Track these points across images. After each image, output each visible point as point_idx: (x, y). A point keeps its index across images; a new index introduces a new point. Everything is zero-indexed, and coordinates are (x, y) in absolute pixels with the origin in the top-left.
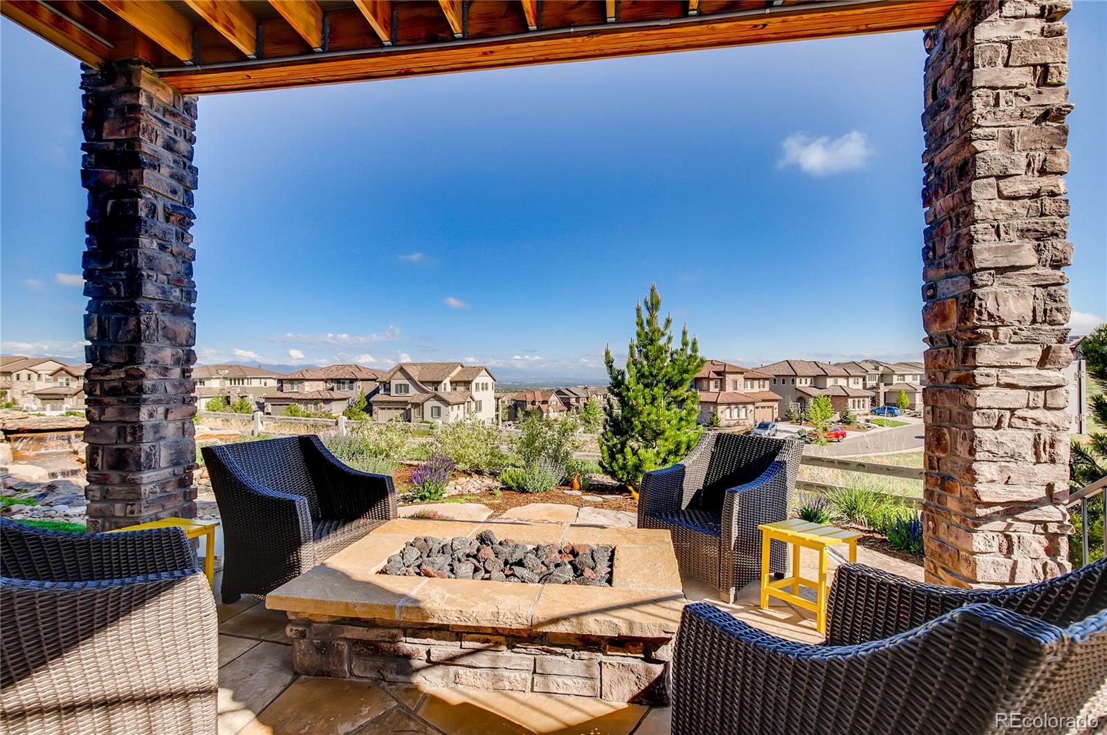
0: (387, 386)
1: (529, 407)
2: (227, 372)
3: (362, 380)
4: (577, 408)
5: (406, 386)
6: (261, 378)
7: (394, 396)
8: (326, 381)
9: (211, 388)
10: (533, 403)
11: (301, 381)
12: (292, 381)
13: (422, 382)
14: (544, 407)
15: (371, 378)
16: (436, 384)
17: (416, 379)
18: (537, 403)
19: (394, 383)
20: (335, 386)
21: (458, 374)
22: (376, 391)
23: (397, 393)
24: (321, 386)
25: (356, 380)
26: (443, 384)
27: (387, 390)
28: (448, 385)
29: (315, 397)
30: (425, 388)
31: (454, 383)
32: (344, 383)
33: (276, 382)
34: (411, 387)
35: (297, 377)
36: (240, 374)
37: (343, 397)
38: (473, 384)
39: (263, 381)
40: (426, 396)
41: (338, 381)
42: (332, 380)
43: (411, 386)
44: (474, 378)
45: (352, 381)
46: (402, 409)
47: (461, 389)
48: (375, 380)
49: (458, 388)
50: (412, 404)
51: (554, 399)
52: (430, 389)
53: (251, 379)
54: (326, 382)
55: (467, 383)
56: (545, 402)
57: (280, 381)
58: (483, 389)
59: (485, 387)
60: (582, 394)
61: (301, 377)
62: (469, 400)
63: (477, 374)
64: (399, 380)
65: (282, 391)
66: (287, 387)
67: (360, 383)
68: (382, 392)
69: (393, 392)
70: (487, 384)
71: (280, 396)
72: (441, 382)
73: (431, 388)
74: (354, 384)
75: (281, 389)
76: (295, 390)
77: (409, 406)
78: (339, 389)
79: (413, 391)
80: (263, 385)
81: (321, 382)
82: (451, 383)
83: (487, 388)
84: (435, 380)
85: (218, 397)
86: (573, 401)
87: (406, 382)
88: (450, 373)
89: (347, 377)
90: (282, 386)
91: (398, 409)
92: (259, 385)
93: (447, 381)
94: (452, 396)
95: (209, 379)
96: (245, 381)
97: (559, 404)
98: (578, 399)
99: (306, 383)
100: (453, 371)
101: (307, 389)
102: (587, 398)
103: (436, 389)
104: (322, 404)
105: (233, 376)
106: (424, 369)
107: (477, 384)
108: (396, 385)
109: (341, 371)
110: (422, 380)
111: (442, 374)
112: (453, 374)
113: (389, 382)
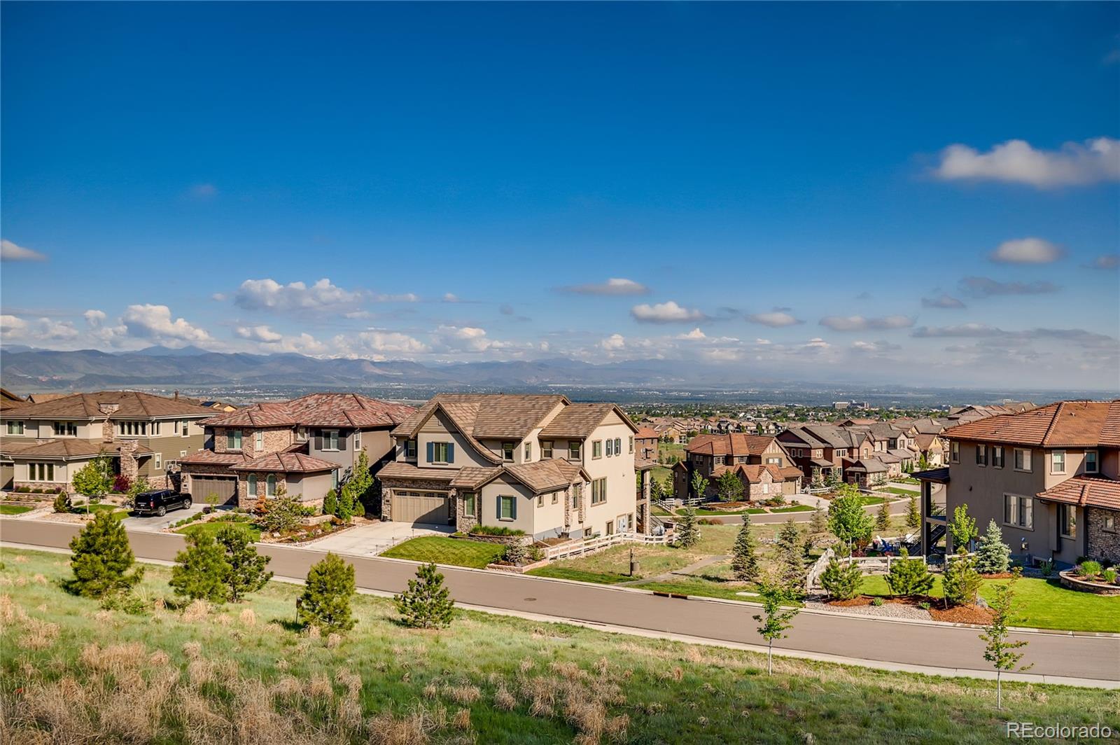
0: (410, 445)
1: (719, 469)
2: (116, 408)
3: (365, 429)
4: (826, 471)
5: (449, 447)
6: (176, 421)
7: (425, 468)
8: (295, 428)
9: (87, 441)
10: (728, 460)
11: (247, 430)
12: (230, 431)
13: (480, 440)
14: (751, 470)
15: (380, 423)
16: (509, 444)
17: (469, 432)
18: (736, 461)
19: (424, 440)
20: (312, 440)
21: (556, 421)
22: (391, 456)
23: (429, 460)
24: (286, 439)
25: (353, 429)
26: (523, 444)
27: (412, 453)
28: (535, 446)
29: (271, 467)
30: (486, 452)
31: (548, 442)
32: (328, 436)
33: (202, 430)
34: (459, 451)
35: (239, 422)
36: (139, 413)
37: (324, 467)
38: (588, 445)
39: (181, 425)
40: (489, 471)
41: (317, 431)
42: (307, 429)
43: (457, 447)
44: (589, 431)
45: (345, 432)
46: (440, 495)
47: (561, 453)
48: (390, 428)
49: (555, 451)
50: (459, 489)
51: (774, 453)
52: (496, 454)
53: (158, 422)
54: (295, 431)
55: (574, 444)
56: (753, 459)
57: (210, 429)
58: (608, 452)
59: (614, 447)
60: (838, 441)
61: (248, 423)
62: (579, 479)
63: (597, 422)
64: (434, 434)
65: (213, 449)
66: (221, 441)
67: (359, 437)
68: (401, 457)
69: (422, 459)
70: (618, 441)
71: (209, 461)
72: (519, 440)
73: (498, 452)
74: (348, 440)
75: (210, 446)
76: (237, 448)
77: (453, 493)
78: (318, 447)
79: (462, 458)
80: (180, 432)
81: (287, 432)
82: (542, 440)
83: (618, 451)
84: (507, 434)
85: (97, 460)
86: (817, 455)
87: (449, 438)
88: (538, 420)
89: (335, 423)
90: (213, 439)
91: (431, 495)
92: (173, 434)
93: (532, 437)
94: (542, 474)
95: (85, 422)
96: (148, 427)
97: (786, 464)
98: (828, 453)
99: (257, 435)
100: (545, 414)
101: (259, 446)
102: (850, 449)
103: (509, 455)
104: (284, 481)
105: (125, 416)
106: (488, 409)
107: (596, 444)
108: (429, 445)
109: (325, 408)
110: (481, 435)
111: (522, 422)
112: (546, 421)
113: (416, 437)
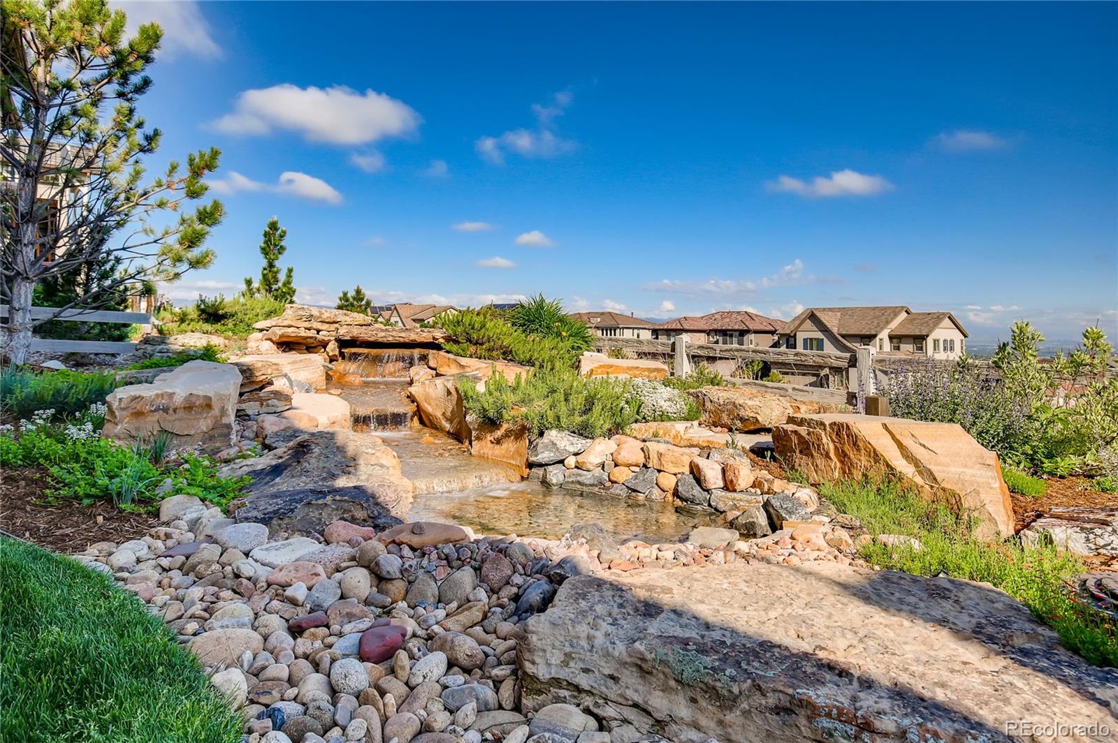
0: (790, 340)
2: (599, 320)
3: (756, 332)
5: (820, 342)
6: (633, 329)
8: (708, 332)
11: (679, 332)
12: (668, 332)
13: (843, 336)
15: (767, 329)
16: (866, 339)
17: (835, 330)
19: (800, 337)
20: (721, 339)
21: (902, 325)
23: (805, 348)
24: (702, 339)
25: (748, 331)
26: (877, 338)
27: (792, 345)
28: (887, 341)
30: (849, 344)
31: (896, 339)
32: (731, 336)
33: (649, 333)
34: (827, 343)
35: (674, 327)
36: (612, 323)
38: (930, 341)
39: (635, 331)
41: (724, 333)
42: (716, 332)
43: (826, 341)
44: (931, 331)
45: (743, 333)
46: (814, 375)
47: (907, 348)
48: (772, 333)
49: (902, 346)
50: (831, 368)
53: (623, 328)
54: (708, 335)
55: (919, 340)
57: (655, 332)
58: (945, 349)
59: (948, 346)
61: (679, 327)
63: (936, 325)
64: (809, 332)
67: (752, 336)
69: (800, 349)
70: (952, 341)
72: (875, 336)
73: (857, 344)
74: (745, 338)
77: (827, 371)
78: (725, 344)
79: (829, 349)
80: (635, 337)
81: (703, 334)
82: (891, 338)
83: (952, 349)
84: (864, 332)
87: (820, 335)
88: (888, 323)
89: (736, 327)
91: (804, 374)
93: (884, 335)
96: (618, 331)
100: (893, 319)
104: (705, 362)
105: (605, 324)
106: (847, 317)
107: (936, 342)
108: (805, 340)
109: (728, 320)
110: (844, 332)
111: (875, 324)
112: (894, 324)
113: (795, 335)
